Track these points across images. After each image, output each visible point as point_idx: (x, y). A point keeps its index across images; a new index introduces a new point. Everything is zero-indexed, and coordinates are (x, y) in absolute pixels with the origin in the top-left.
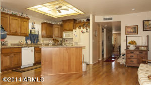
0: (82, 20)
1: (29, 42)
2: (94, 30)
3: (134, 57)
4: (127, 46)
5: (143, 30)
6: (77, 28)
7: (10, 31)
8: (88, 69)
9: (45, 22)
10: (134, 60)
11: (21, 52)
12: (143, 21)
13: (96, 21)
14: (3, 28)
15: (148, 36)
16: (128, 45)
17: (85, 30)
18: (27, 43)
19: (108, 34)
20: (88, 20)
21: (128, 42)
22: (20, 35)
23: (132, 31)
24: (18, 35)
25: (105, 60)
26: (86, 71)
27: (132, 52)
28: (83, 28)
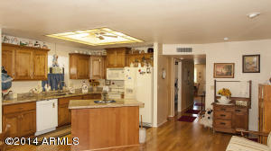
0: (141, 49)
1: (48, 88)
2: (161, 69)
3: (226, 118)
4: (216, 98)
5: (243, 72)
6: (132, 65)
7: (17, 73)
8: (149, 139)
9: (76, 52)
10: (226, 122)
11: (35, 109)
12: (244, 56)
13: (164, 53)
14: (6, 72)
15: (250, 82)
16: (217, 95)
17: (144, 69)
18: (44, 90)
19: (186, 70)
20: (151, 50)
21: (217, 91)
22: (34, 80)
23: (224, 71)
24: (30, 80)
25: (179, 116)
26: (145, 143)
27: (223, 108)
28: (142, 66)
